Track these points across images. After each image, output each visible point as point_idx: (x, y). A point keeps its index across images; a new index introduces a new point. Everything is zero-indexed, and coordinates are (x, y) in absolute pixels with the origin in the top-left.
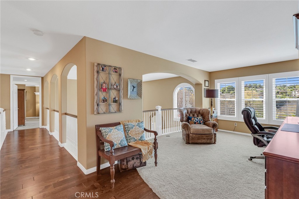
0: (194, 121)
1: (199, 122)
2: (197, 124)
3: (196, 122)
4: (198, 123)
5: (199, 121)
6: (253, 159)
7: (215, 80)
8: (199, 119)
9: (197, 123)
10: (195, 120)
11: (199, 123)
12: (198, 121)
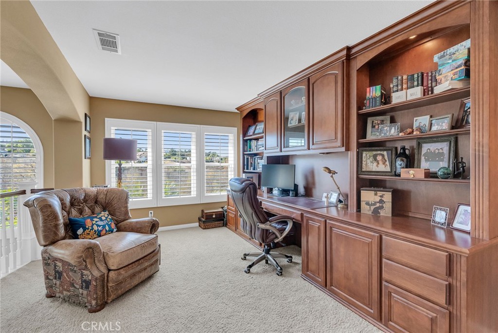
0: (95, 228)
1: (107, 228)
2: (105, 234)
3: (101, 231)
4: (106, 230)
5: (107, 224)
6: (247, 257)
7: (106, 119)
8: (103, 218)
9: (104, 232)
10: (98, 226)
11: (109, 231)
12: (104, 226)
